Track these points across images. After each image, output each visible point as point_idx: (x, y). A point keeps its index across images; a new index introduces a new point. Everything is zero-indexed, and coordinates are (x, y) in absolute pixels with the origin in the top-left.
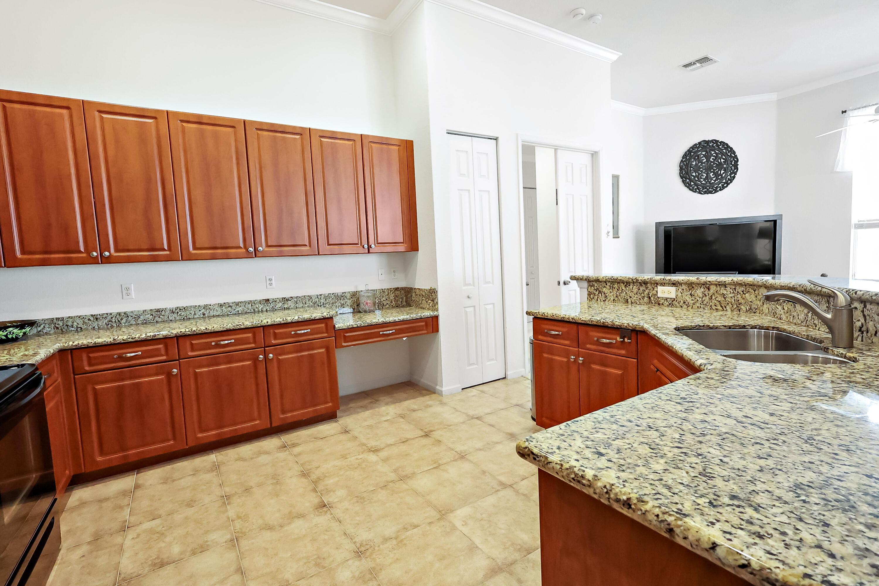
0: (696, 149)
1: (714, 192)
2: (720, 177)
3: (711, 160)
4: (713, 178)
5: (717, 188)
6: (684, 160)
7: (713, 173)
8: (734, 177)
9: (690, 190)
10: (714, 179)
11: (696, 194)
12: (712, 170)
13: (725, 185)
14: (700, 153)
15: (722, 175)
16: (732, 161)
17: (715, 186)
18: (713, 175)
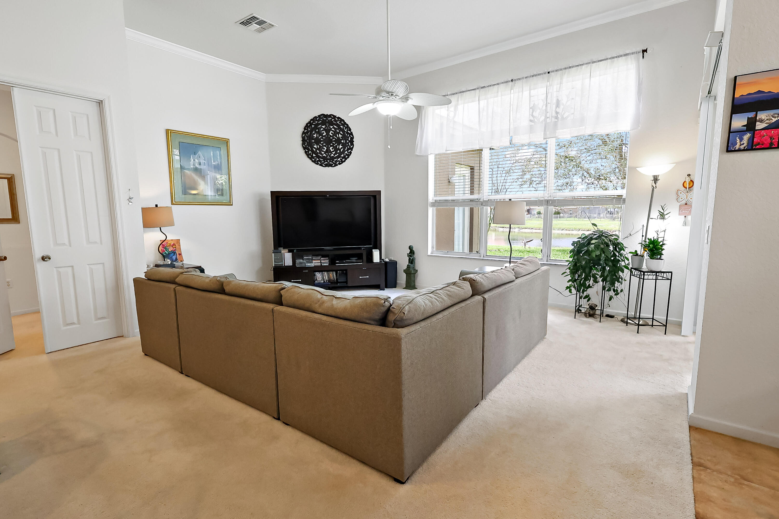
0: (316, 122)
1: (334, 165)
2: (339, 151)
3: (330, 134)
4: (333, 151)
5: (336, 161)
6: (305, 131)
7: (332, 147)
8: (351, 153)
9: (313, 161)
10: (334, 153)
11: (318, 166)
12: (331, 144)
13: (343, 160)
14: (320, 126)
15: (340, 150)
16: (348, 138)
17: (335, 160)
18: (332, 149)
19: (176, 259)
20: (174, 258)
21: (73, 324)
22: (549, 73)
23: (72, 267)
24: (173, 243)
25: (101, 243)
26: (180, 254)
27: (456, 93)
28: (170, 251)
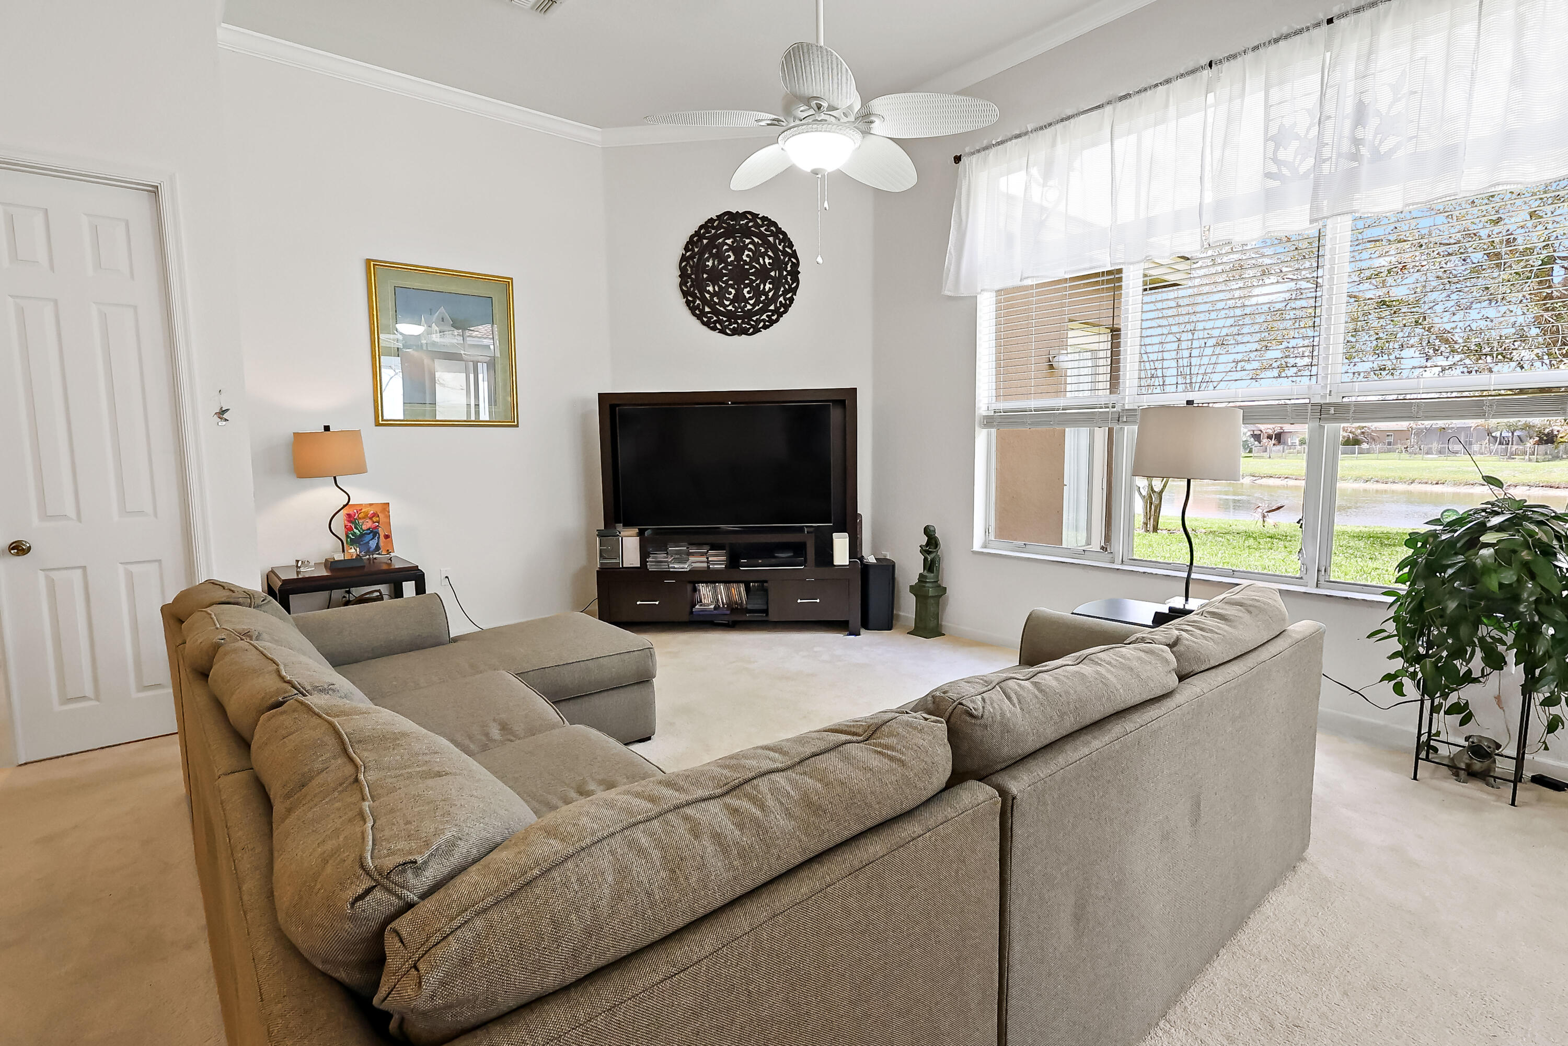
0: (713, 231)
1: (751, 330)
2: (763, 297)
3: (744, 258)
4: (750, 298)
5: (758, 321)
6: (688, 254)
7: (748, 289)
8: (791, 300)
9: (703, 323)
10: (751, 302)
11: (715, 334)
12: (747, 282)
13: (774, 318)
14: (720, 241)
15: (766, 294)
16: (787, 264)
17: (754, 318)
18: (748, 292)
19: (378, 548)
20: (373, 544)
21: (84, 698)
22: (1330, 21)
23: (84, 568)
24: (372, 512)
25: (156, 515)
26: (387, 537)
27: (1050, 125)
28: (366, 528)
